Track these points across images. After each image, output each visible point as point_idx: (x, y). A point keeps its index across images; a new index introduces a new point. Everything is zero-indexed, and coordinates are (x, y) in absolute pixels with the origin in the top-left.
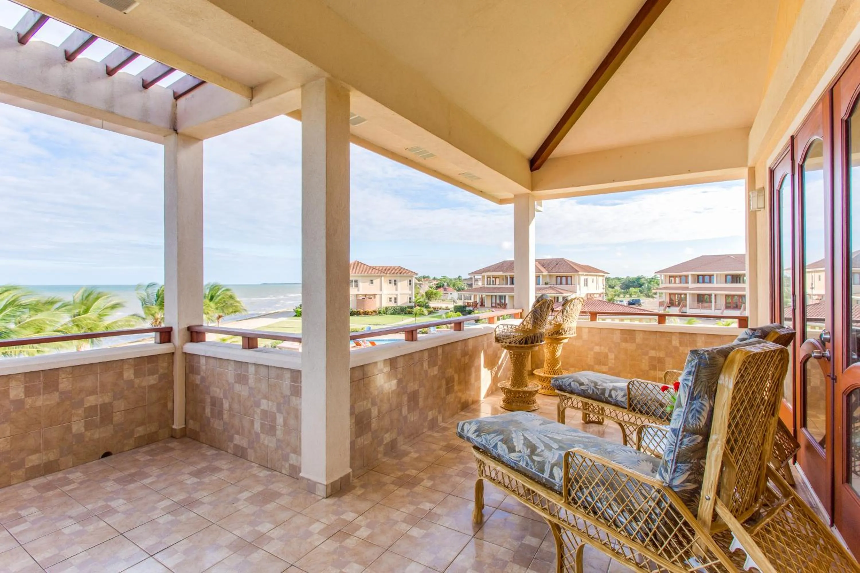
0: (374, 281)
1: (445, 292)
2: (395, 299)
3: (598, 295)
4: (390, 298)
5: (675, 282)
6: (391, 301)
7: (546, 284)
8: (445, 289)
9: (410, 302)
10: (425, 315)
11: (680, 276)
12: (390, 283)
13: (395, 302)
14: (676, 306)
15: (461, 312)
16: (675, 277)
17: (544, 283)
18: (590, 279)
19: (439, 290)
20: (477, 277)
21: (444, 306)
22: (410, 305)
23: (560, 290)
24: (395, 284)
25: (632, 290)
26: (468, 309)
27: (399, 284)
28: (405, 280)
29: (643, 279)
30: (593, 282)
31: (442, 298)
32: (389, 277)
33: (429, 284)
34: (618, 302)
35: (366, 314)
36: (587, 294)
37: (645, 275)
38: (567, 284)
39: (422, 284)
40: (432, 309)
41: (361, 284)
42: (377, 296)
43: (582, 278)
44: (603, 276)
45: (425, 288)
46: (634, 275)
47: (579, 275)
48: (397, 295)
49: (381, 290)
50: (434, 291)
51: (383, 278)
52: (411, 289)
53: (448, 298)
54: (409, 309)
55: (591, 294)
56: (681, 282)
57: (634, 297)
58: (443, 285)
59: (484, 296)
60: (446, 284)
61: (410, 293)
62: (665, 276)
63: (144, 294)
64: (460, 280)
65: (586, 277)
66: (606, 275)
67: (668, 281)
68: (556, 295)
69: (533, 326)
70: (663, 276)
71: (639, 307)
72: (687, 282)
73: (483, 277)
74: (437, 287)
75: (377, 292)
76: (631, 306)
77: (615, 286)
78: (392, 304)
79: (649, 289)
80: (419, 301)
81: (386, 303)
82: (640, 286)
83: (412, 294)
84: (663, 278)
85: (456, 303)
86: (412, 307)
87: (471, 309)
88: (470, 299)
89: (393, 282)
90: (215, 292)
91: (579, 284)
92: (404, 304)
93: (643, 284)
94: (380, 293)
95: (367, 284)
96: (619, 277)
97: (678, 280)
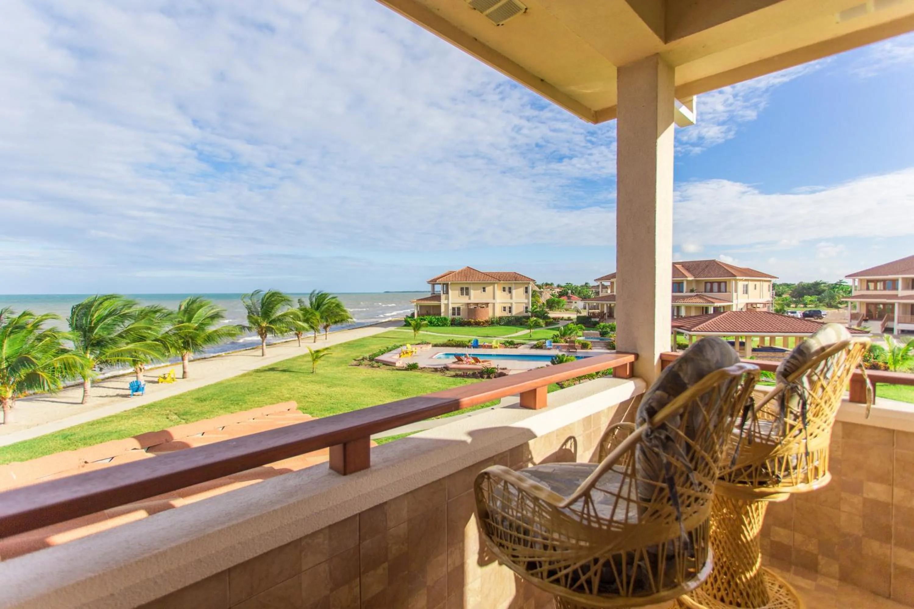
0: (487, 289)
1: (569, 301)
2: (510, 308)
3: (761, 306)
4: (505, 308)
5: (876, 289)
6: (505, 310)
7: (692, 291)
8: (569, 298)
9: (527, 312)
10: (542, 327)
11: (884, 281)
12: (504, 290)
13: (510, 312)
14: (876, 319)
15: (584, 324)
16: (875, 282)
17: (689, 291)
18: (751, 285)
19: (562, 299)
20: (607, 283)
21: (566, 315)
22: (526, 314)
23: (709, 299)
24: (510, 292)
25: (808, 298)
26: (593, 320)
27: (514, 292)
28: (521, 287)
29: (822, 285)
30: (755, 289)
31: (565, 307)
32: (503, 284)
33: (551, 292)
34: (789, 314)
35: (478, 324)
36: (747, 304)
37: (824, 280)
38: (719, 291)
39: (542, 292)
40: (552, 320)
41: (472, 292)
42: (489, 305)
43: (741, 285)
44: (770, 281)
45: (547, 295)
46: (809, 280)
47: (736, 280)
48: (512, 304)
49: (494, 298)
50: (557, 299)
51: (496, 285)
52: (527, 298)
53: (572, 308)
54: (524, 320)
55: (752, 304)
56: (885, 289)
57: (811, 307)
58: (567, 293)
59: (612, 305)
60: (570, 291)
61: (526, 301)
62: (861, 280)
63: (249, 302)
64: (587, 286)
65: (746, 283)
66: (773, 281)
67: (865, 287)
68: (705, 305)
69: (642, 511)
70: (857, 280)
71: (819, 320)
72: (895, 288)
73: (612, 283)
74: (559, 295)
75: (490, 300)
76: (806, 319)
77: (783, 294)
78: (506, 314)
79: (832, 298)
80: (536, 310)
81: (499, 313)
82: (819, 293)
83: (529, 303)
84: (856, 284)
85: (580, 313)
86: (528, 318)
87: (597, 320)
88: (598, 309)
89: (507, 289)
90: (321, 301)
91: (736, 291)
92: (520, 313)
93: (823, 291)
94: (493, 301)
95: (479, 292)
96: (789, 283)
97: (880, 285)
